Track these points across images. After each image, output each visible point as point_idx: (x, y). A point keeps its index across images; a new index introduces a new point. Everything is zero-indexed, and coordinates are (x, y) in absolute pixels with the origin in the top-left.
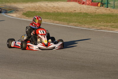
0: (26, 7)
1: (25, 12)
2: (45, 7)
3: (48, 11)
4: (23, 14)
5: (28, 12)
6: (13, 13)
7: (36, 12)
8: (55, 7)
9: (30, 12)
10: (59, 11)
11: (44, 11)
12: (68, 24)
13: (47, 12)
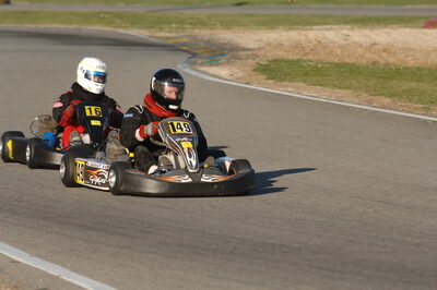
0: (269, 44)
1: (265, 63)
2: (340, 47)
3: (350, 61)
4: (255, 70)
5: (276, 61)
6: (221, 64)
7: (306, 61)
8: (377, 47)
9: (284, 61)
10: (391, 60)
11: (336, 61)
12: (427, 110)
13: (347, 64)
